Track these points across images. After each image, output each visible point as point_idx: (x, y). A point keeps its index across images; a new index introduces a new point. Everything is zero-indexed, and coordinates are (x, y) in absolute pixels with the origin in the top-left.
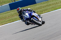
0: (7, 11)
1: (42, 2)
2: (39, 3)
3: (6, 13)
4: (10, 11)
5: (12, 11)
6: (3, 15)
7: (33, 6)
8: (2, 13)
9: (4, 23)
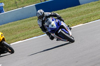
1: (89, 2)
2: (84, 3)
6: (26, 23)
7: (75, 9)
8: (24, 20)
9: (27, 36)
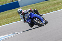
0: (42, 1)
3: (41, 4)
4: (45, 2)
5: (47, 2)
